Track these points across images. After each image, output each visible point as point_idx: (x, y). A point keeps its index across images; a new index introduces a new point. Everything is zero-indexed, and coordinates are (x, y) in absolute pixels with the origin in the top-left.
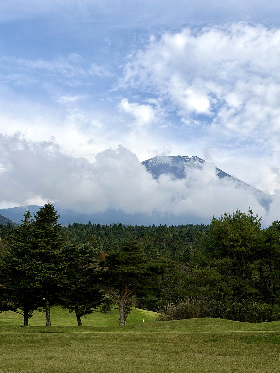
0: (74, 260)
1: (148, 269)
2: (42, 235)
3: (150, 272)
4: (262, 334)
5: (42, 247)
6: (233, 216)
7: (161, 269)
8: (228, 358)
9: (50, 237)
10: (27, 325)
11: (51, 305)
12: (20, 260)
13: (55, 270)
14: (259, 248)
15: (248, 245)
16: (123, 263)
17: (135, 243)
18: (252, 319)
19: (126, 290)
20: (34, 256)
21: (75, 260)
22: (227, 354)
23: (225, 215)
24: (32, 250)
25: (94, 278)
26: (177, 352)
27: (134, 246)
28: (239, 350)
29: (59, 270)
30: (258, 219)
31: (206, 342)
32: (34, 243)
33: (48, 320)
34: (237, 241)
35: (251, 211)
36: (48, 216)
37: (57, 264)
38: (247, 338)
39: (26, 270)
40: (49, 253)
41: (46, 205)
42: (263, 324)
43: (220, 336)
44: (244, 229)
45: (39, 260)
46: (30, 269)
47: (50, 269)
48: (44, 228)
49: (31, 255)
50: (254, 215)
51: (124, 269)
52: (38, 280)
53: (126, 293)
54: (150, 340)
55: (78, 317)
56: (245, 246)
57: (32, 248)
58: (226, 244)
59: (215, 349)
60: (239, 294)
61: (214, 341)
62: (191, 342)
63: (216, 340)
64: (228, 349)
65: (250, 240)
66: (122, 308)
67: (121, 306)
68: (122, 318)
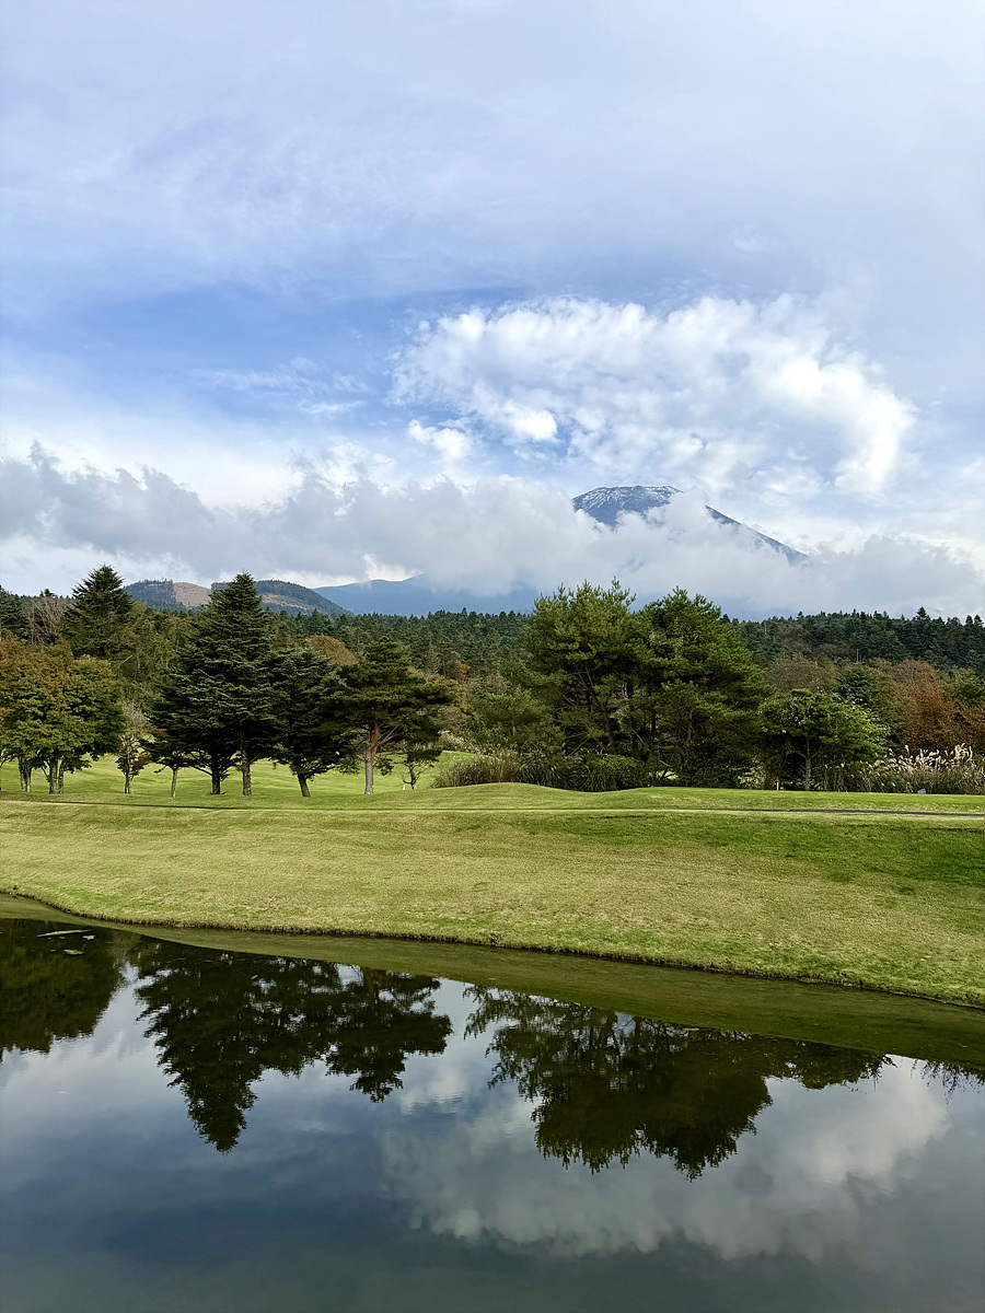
0: (285, 678)
1: (408, 696)
2: (228, 633)
3: (413, 700)
5: (226, 654)
6: (576, 592)
7: (433, 694)
8: (479, 862)
9: (243, 635)
10: (218, 792)
12: (185, 678)
13: (246, 696)
14: (613, 653)
15: (593, 648)
16: (364, 683)
17: (392, 647)
19: (376, 732)
20: (212, 671)
22: (484, 853)
23: (561, 591)
24: (208, 660)
26: (398, 849)
28: (506, 847)
29: (255, 696)
30: (629, 598)
31: (459, 830)
32: (212, 646)
34: (572, 641)
35: (616, 584)
36: (242, 597)
37: (250, 685)
40: (235, 664)
41: (239, 577)
43: (488, 819)
44: (585, 619)
45: (220, 678)
46: (200, 695)
47: (236, 694)
48: (231, 620)
49: (205, 669)
50: (623, 589)
51: (366, 695)
52: (213, 715)
53: (376, 737)
54: (366, 826)
55: (302, 780)
56: (584, 648)
58: (552, 647)
59: (470, 843)
61: (473, 828)
62: (433, 831)
63: (478, 827)
64: (490, 844)
65: (597, 639)
66: (369, 764)
67: (366, 762)
68: (369, 782)
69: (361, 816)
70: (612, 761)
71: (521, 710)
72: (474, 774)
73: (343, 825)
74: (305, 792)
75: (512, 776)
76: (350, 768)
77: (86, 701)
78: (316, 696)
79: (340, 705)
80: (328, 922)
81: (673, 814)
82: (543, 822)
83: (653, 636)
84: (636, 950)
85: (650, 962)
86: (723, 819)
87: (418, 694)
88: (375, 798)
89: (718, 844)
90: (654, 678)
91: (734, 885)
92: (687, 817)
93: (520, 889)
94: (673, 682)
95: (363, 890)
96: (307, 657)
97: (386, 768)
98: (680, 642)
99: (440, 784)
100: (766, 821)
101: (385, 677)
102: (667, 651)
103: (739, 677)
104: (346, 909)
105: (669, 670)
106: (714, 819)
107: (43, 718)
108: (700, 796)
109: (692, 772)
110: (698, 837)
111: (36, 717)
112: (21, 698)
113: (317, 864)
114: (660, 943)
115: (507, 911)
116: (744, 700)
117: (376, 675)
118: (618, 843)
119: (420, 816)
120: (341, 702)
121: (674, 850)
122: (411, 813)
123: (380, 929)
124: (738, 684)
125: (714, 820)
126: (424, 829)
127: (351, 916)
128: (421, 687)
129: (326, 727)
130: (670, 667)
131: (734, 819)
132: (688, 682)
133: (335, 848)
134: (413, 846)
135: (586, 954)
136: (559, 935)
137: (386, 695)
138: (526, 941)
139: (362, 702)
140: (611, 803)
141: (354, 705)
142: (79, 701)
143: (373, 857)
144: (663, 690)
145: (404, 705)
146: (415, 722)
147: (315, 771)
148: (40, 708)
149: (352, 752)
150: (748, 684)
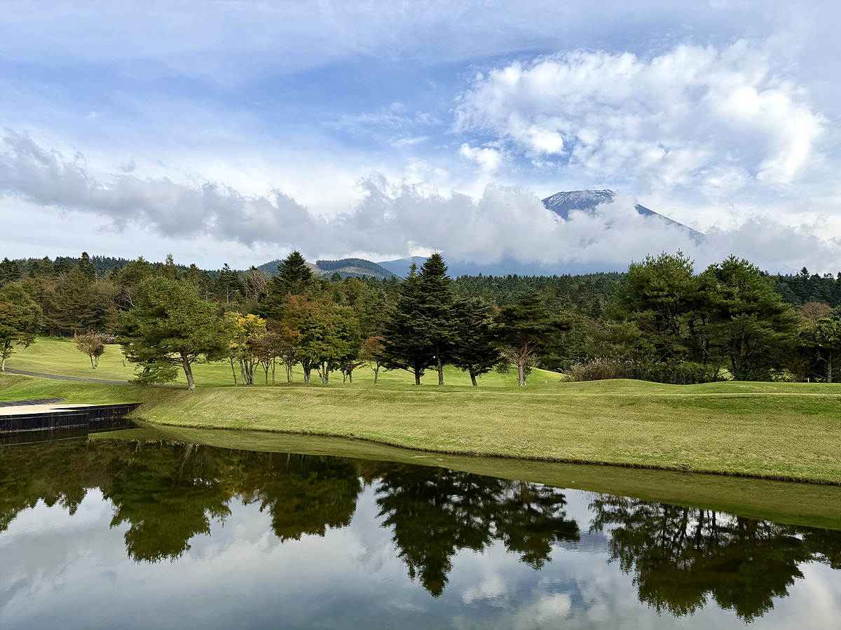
1: (550, 325)
2: (430, 289)
3: (553, 328)
4: (692, 397)
5: (431, 302)
6: (657, 260)
7: (566, 324)
8: (649, 424)
9: (439, 290)
10: (419, 384)
11: (443, 363)
12: (408, 316)
13: (446, 326)
14: (691, 297)
16: (521, 318)
17: (535, 296)
18: (679, 381)
19: (526, 348)
20: (422, 312)
21: (466, 316)
22: (648, 419)
23: (648, 259)
24: (420, 306)
25: (488, 335)
26: (587, 416)
27: (534, 298)
28: (662, 415)
29: (449, 326)
30: (689, 263)
31: (622, 406)
32: (421, 297)
33: (441, 379)
34: (662, 290)
35: (680, 254)
36: (436, 267)
37: (447, 319)
38: (673, 402)
39: (415, 326)
40: (438, 308)
41: (433, 255)
42: (692, 387)
43: (638, 399)
44: (671, 276)
45: (428, 316)
46: (419, 325)
47: (440, 325)
48: (432, 281)
49: (419, 311)
50: (683, 257)
51: (523, 325)
52: (428, 337)
53: (526, 351)
54: (557, 403)
55: (473, 376)
56: (673, 296)
57: (419, 303)
59: (634, 413)
60: (663, 352)
61: (631, 404)
62: (605, 406)
63: (634, 404)
64: (649, 414)
65: (679, 289)
66: (521, 367)
67: (519, 366)
68: (521, 378)
69: (548, 397)
70: (687, 366)
71: (629, 334)
73: (540, 401)
76: (504, 370)
77: (344, 330)
80: (570, 456)
81: (772, 396)
82: (679, 401)
83: (719, 286)
84: (786, 474)
85: (798, 481)
86: (809, 398)
87: (556, 325)
89: (811, 414)
92: (783, 398)
93: (686, 439)
95: (580, 439)
98: (737, 289)
101: (533, 314)
102: (729, 295)
104: (576, 449)
105: (734, 308)
106: (803, 398)
107: (322, 340)
110: (795, 409)
111: (318, 339)
112: (311, 328)
113: (541, 423)
114: (801, 470)
115: (684, 452)
116: (780, 325)
117: (528, 313)
118: (740, 413)
121: (782, 417)
123: (605, 460)
126: (597, 405)
127: (583, 452)
128: (557, 320)
132: (750, 315)
133: (547, 415)
135: (752, 476)
136: (728, 465)
137: (536, 325)
138: (707, 468)
140: (712, 391)
142: (340, 330)
143: (573, 420)
145: (547, 331)
147: (481, 372)
148: (321, 334)
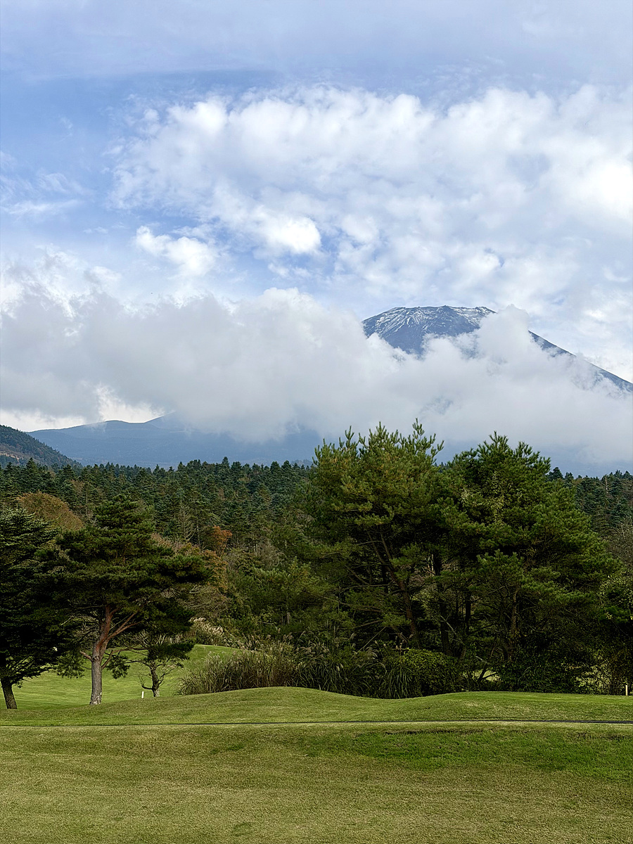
1: (151, 572)
3: (157, 578)
6: (368, 438)
7: (184, 569)
8: (242, 796)
14: (416, 516)
15: (389, 509)
16: (93, 556)
17: (130, 507)
19: (110, 621)
22: (248, 783)
23: (349, 437)
26: (133, 779)
27: (127, 513)
30: (434, 446)
31: (215, 751)
34: (363, 501)
35: (419, 429)
43: (253, 736)
44: (380, 473)
50: (427, 435)
51: (95, 571)
54: (91, 748)
55: (6, 686)
56: (381, 512)
58: (337, 508)
59: (229, 769)
61: (234, 748)
62: (181, 753)
63: (240, 747)
64: (255, 771)
65: (394, 499)
66: (97, 664)
67: (93, 661)
68: (96, 688)
69: (84, 734)
70: (415, 658)
71: (298, 590)
72: (236, 676)
73: (58, 747)
74: (10, 702)
75: (285, 678)
76: (71, 669)
78: (28, 573)
79: (61, 584)
81: (494, 728)
82: (325, 740)
83: (465, 495)
86: (558, 734)
87: (163, 570)
88: (104, 710)
89: (552, 768)
90: (468, 549)
91: (573, 822)
92: (512, 732)
93: (295, 831)
94: (492, 553)
96: (19, 521)
97: (119, 668)
98: (500, 503)
99: (191, 689)
100: (613, 736)
101: (120, 547)
102: (483, 515)
103: (574, 548)
105: (486, 539)
106: (547, 733)
108: (528, 703)
109: (517, 672)
110: (527, 758)
113: (24, 799)
116: (580, 576)
117: (109, 545)
118: (424, 768)
119: (163, 733)
120: (61, 580)
121: (496, 775)
122: (151, 730)
124: (573, 556)
125: (546, 735)
126: (168, 752)
128: (168, 561)
129: (40, 614)
130: (486, 536)
131: (572, 734)
132: (511, 555)
133: (48, 779)
134: (154, 775)
137: (121, 571)
139: (89, 580)
140: (414, 714)
141: (78, 584)
143: (99, 790)
144: (478, 565)
145: (143, 584)
146: (160, 607)
147: (23, 674)
149: (75, 648)
150: (586, 557)
